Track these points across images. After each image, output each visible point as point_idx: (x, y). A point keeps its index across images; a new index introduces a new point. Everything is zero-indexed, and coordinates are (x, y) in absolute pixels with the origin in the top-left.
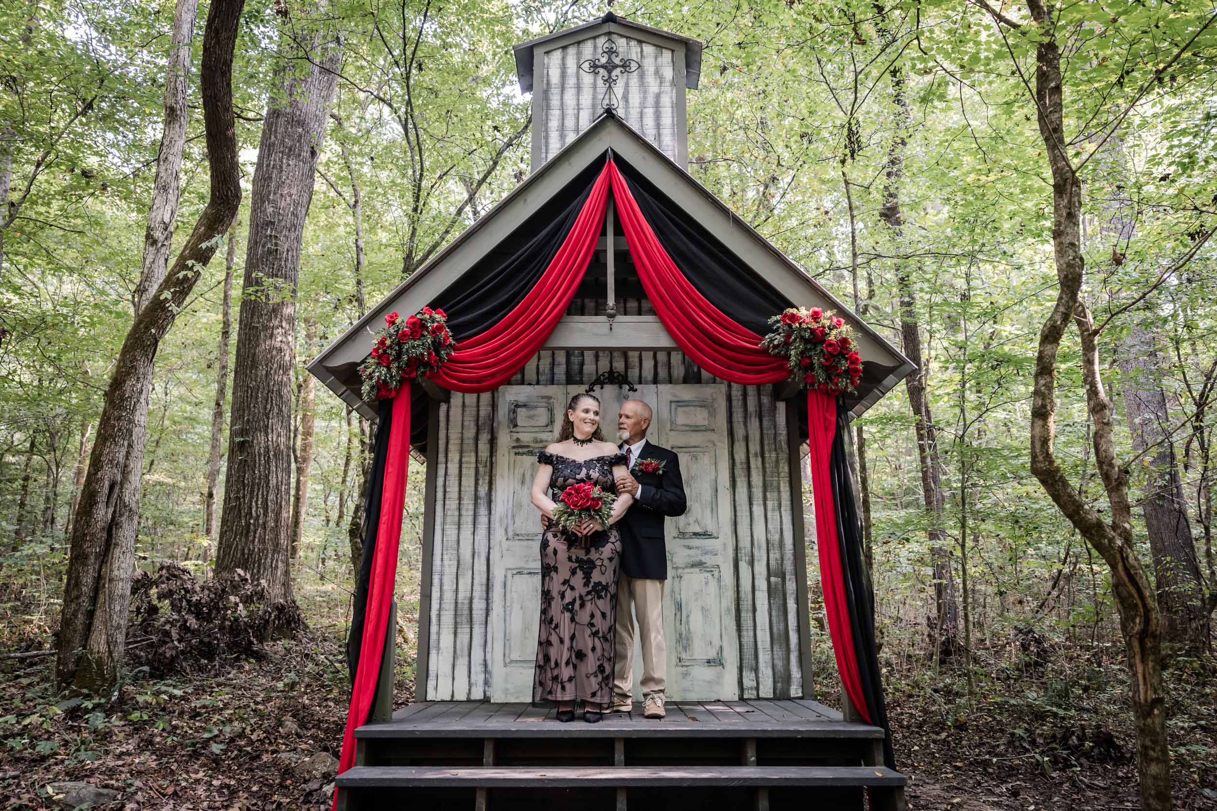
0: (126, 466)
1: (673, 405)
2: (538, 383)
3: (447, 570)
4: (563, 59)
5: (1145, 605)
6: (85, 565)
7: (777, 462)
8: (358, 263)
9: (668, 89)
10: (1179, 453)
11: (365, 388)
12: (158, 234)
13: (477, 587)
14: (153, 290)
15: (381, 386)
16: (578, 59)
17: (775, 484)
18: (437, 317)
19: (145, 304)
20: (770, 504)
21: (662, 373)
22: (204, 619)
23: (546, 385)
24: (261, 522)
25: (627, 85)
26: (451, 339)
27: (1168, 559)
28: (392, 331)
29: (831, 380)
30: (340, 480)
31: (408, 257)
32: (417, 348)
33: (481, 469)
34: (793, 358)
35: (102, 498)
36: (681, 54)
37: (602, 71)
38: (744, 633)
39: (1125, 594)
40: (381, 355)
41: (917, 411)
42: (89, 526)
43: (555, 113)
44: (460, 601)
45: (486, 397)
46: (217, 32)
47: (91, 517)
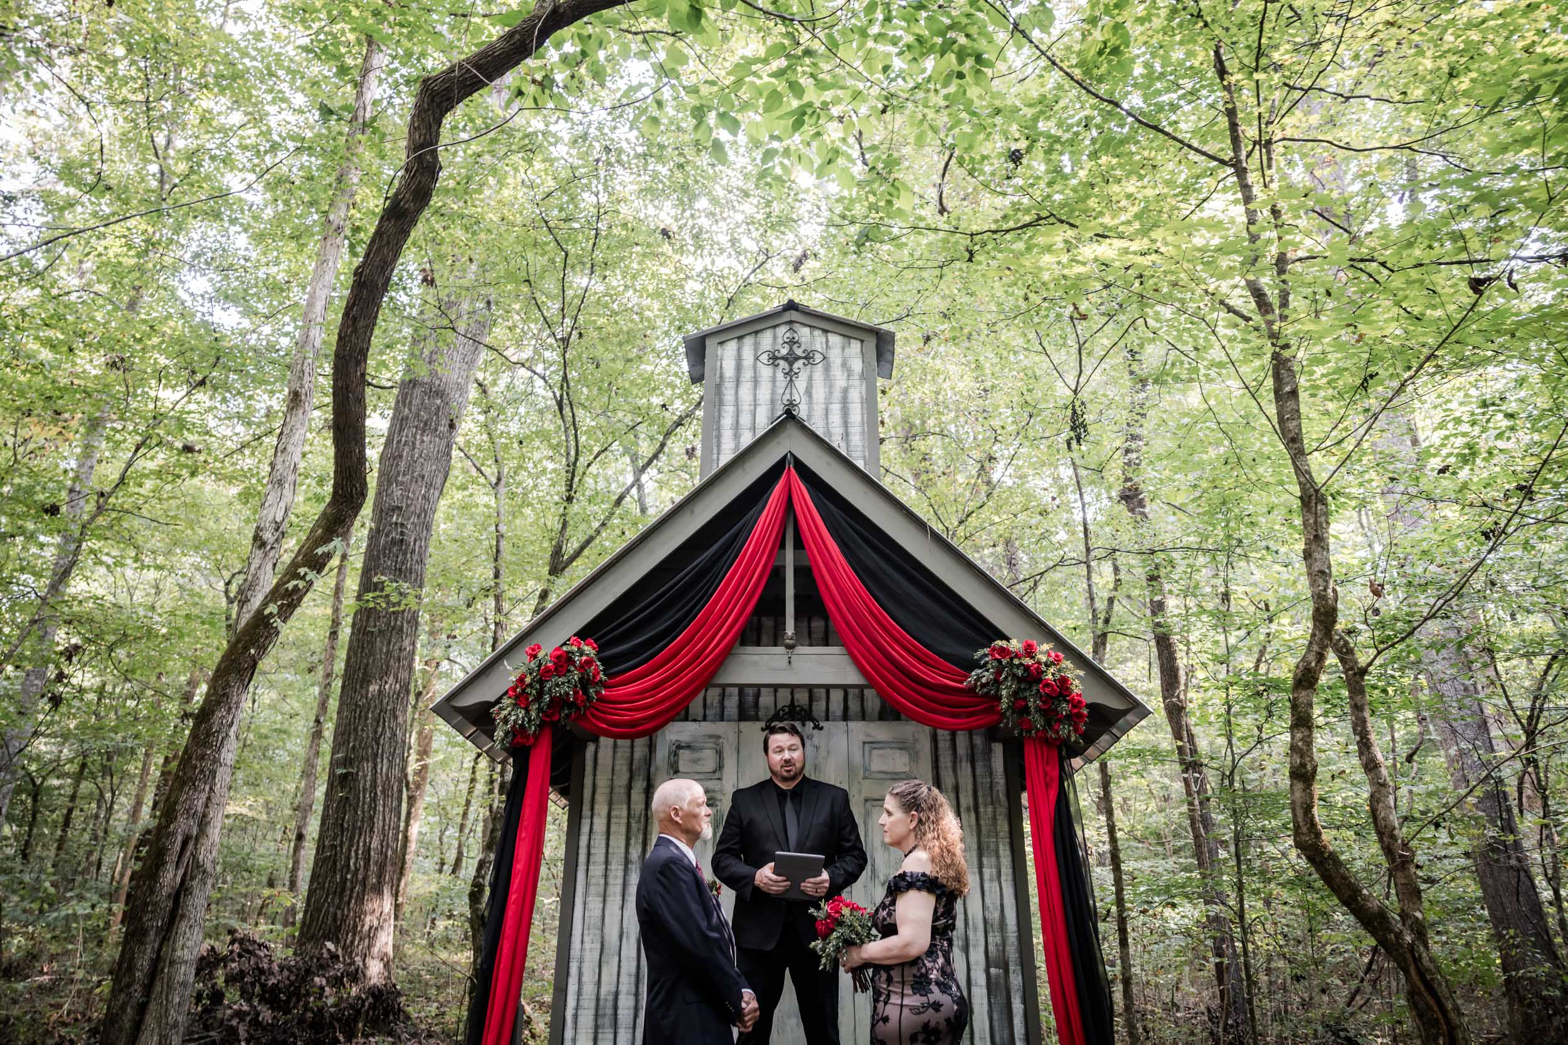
0: (204, 816)
1: (867, 747)
2: (705, 719)
3: (588, 956)
4: (739, 350)
5: (1448, 1022)
6: (143, 943)
7: (994, 818)
8: (498, 551)
9: (857, 383)
10: (1511, 790)
11: (499, 734)
12: (268, 536)
13: (624, 979)
14: (256, 602)
15: (518, 731)
16: (756, 350)
17: (992, 846)
18: (587, 649)
19: (246, 618)
20: (987, 872)
21: (854, 706)
22: (279, 1009)
23: (713, 721)
24: (360, 877)
25: (810, 379)
26: (601, 675)
27: (1512, 932)
28: (533, 665)
29: (1051, 727)
30: (461, 810)
31: (557, 552)
32: (563, 686)
33: (634, 825)
34: (1005, 700)
35: (171, 858)
36: (871, 343)
37: (782, 363)
39: (1421, 1005)
40: (520, 694)
41: (1178, 736)
42: (152, 892)
43: (729, 411)
44: (602, 997)
45: (641, 743)
46: (355, 319)
47: (156, 882)
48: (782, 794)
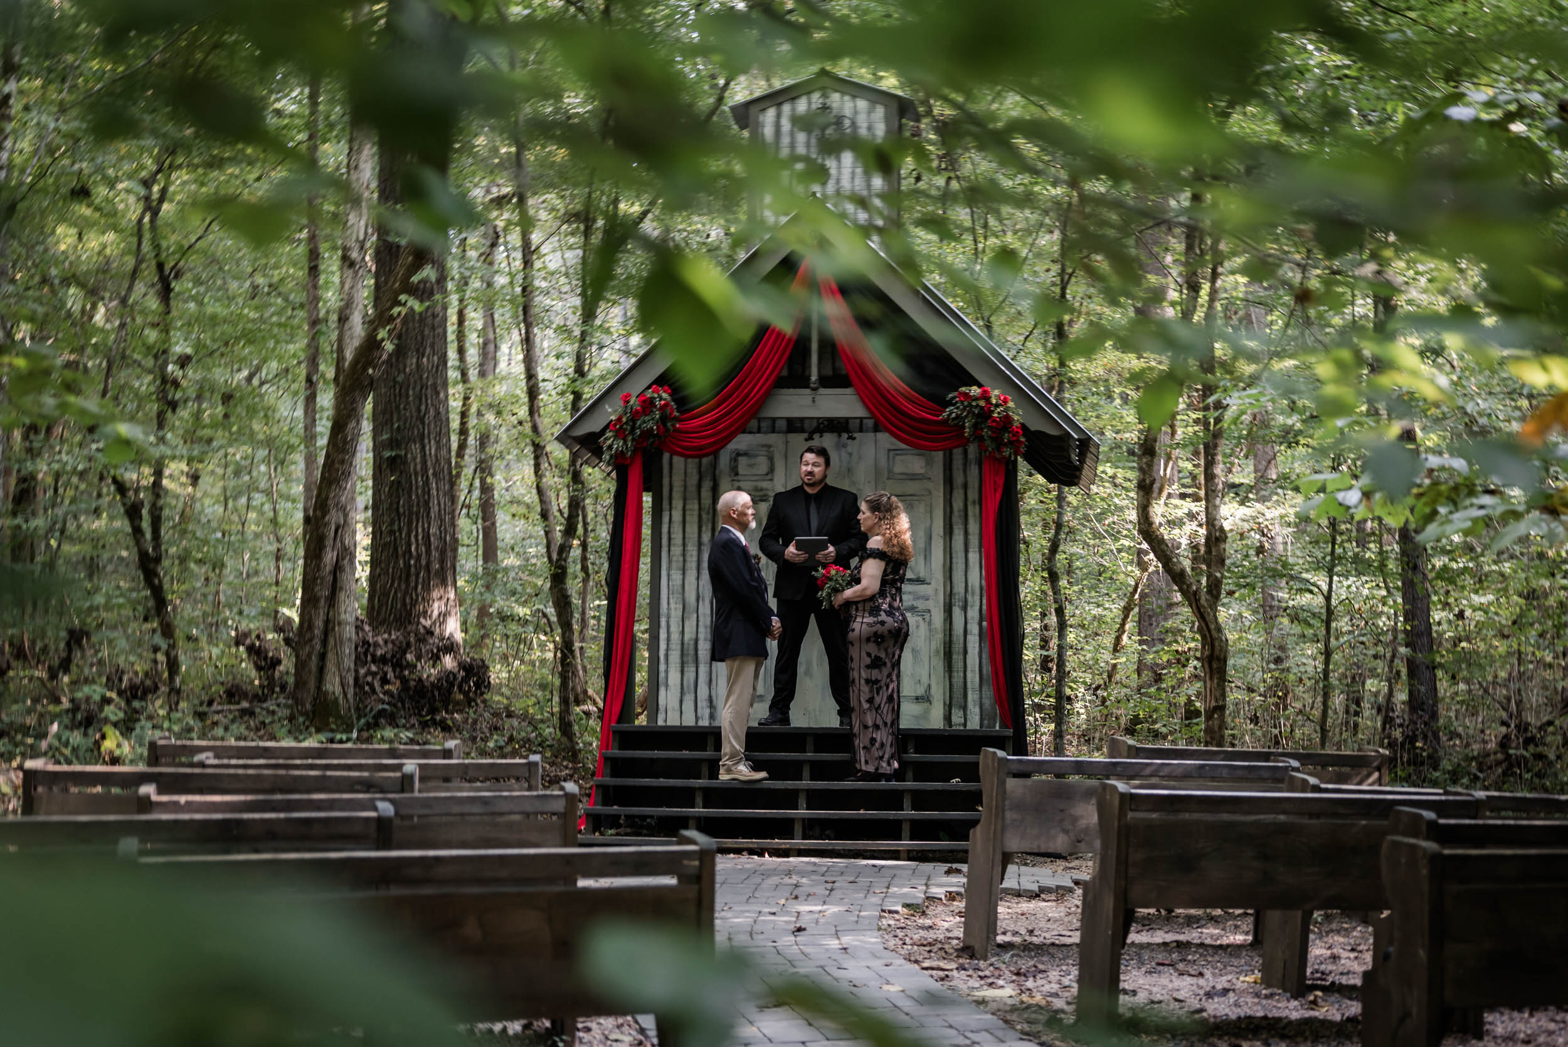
1: (891, 454)
2: (759, 431)
3: (673, 613)
4: (778, 116)
11: (606, 457)
13: (701, 629)
15: (619, 455)
16: (793, 116)
18: (665, 395)
23: (766, 433)
26: (675, 413)
28: (626, 408)
32: (649, 423)
33: (704, 516)
36: (894, 108)
38: (955, 674)
40: (618, 429)
44: (686, 642)
45: (706, 459)
47: (320, 560)
48: (808, 496)
